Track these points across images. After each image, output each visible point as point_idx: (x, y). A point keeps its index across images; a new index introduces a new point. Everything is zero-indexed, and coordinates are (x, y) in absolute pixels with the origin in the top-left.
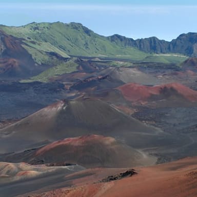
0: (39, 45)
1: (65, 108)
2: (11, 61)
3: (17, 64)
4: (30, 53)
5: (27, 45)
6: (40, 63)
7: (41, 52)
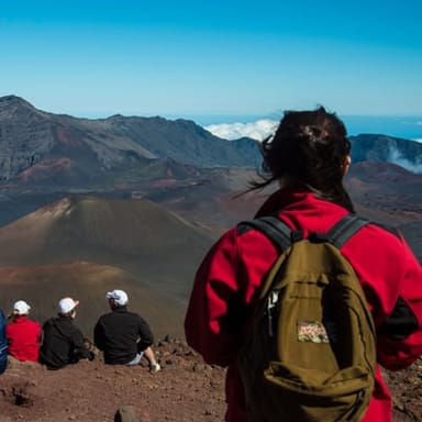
0: (112, 139)
1: (69, 212)
2: (61, 161)
3: (68, 166)
4: (96, 150)
5: (93, 139)
6: (109, 166)
7: (113, 150)
